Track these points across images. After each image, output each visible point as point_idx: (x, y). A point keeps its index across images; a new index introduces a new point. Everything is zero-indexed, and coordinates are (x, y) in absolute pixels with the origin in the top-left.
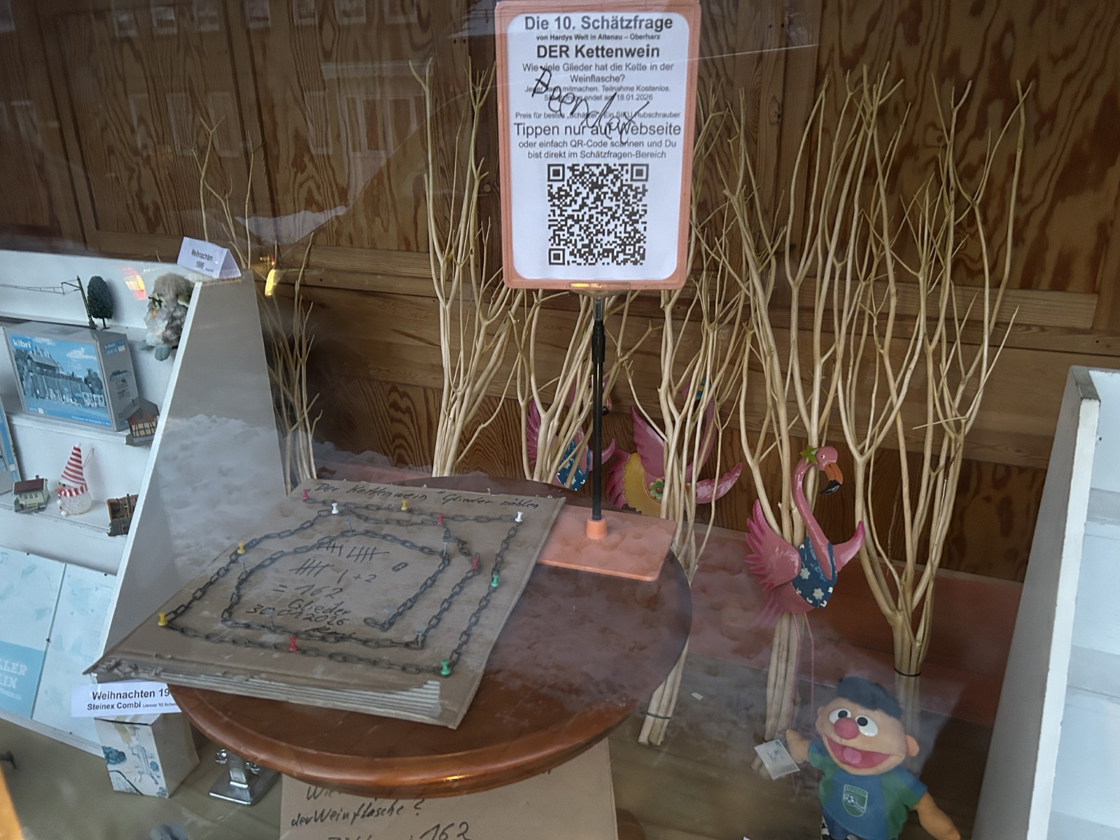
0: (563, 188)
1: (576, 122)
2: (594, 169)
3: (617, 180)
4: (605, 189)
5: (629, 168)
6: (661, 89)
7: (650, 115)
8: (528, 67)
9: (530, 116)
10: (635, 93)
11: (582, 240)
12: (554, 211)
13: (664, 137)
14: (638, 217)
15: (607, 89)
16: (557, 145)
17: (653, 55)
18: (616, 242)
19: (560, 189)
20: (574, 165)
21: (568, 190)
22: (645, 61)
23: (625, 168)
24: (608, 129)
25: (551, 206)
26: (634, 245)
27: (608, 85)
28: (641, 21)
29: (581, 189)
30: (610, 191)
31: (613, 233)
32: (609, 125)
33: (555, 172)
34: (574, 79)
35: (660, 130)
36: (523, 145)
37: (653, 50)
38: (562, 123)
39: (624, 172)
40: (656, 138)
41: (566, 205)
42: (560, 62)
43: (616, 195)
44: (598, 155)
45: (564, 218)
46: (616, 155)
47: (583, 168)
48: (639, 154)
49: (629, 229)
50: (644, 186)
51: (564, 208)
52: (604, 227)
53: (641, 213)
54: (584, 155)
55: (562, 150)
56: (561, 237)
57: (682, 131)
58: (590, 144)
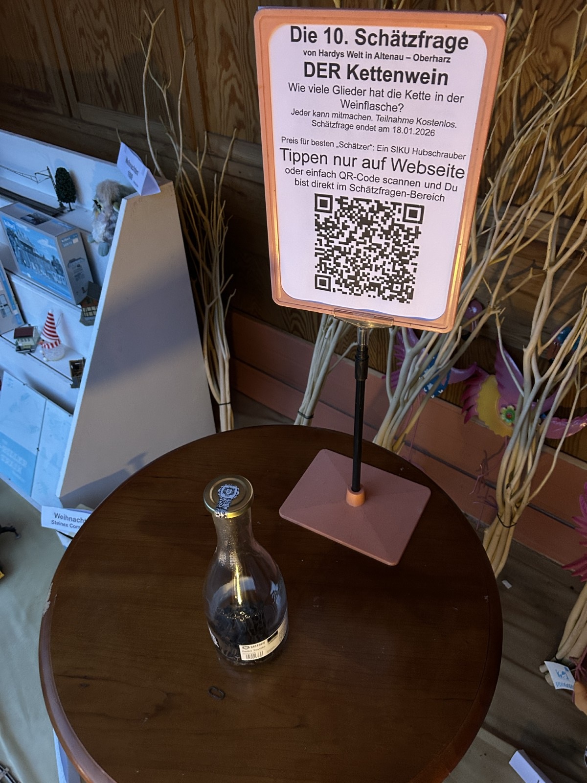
0: (331, 220)
1: (346, 153)
2: (363, 204)
3: (388, 219)
4: (375, 226)
5: (402, 207)
6: (445, 124)
7: (430, 154)
8: (294, 87)
9: (295, 141)
10: (414, 126)
11: (348, 271)
12: (320, 240)
13: (444, 179)
14: (408, 258)
16: (325, 175)
17: (439, 83)
18: (383, 278)
19: (327, 220)
20: (342, 198)
21: (336, 223)
22: (429, 89)
23: (398, 207)
24: (381, 163)
25: (318, 235)
26: (402, 284)
29: (349, 223)
30: (379, 228)
31: (381, 269)
33: (322, 203)
34: (346, 104)
35: (440, 171)
37: (440, 75)
38: (330, 153)
39: (396, 212)
40: (435, 179)
41: (333, 236)
42: (330, 83)
43: (387, 233)
44: (369, 190)
45: (330, 248)
46: (388, 192)
47: (352, 202)
48: (413, 195)
49: (398, 268)
50: (417, 228)
51: (331, 239)
52: (372, 262)
53: (411, 254)
54: (353, 188)
55: (331, 181)
56: (328, 266)
57: (466, 175)
58: (360, 177)
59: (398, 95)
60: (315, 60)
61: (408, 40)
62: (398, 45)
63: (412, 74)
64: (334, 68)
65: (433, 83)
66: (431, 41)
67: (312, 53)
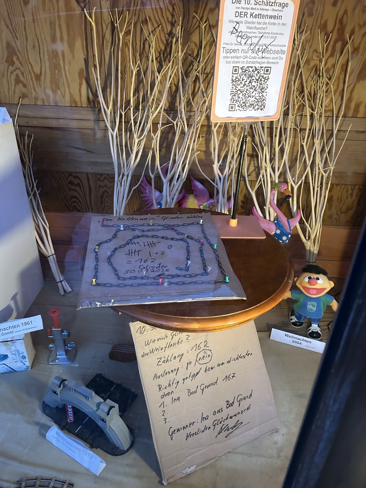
0: (238, 77)
1: (246, 48)
2: (250, 68)
3: (258, 74)
4: (254, 78)
5: (264, 68)
6: (280, 34)
7: (275, 46)
8: (230, 21)
9: (229, 44)
10: (270, 35)
11: (243, 100)
12: (233, 87)
13: (279, 55)
14: (264, 90)
15: (260, 33)
16: (237, 58)
17: (279, 19)
18: (255, 101)
19: (236, 77)
20: (243, 67)
21: (240, 78)
22: (276, 21)
23: (262, 68)
24: (258, 51)
25: (232, 85)
26: (262, 102)
27: (261, 31)
28: (277, 3)
29: (245, 78)
30: (255, 79)
31: (254, 97)
32: (259, 49)
33: (235, 70)
34: (248, 28)
35: (277, 52)
36: (224, 57)
37: (280, 16)
38: (240, 48)
39: (261, 70)
40: (276, 56)
41: (238, 85)
42: (243, 19)
43: (257, 80)
44: (253, 63)
45: (236, 90)
46: (259, 63)
47: (246, 68)
48: (268, 63)
49: (260, 95)
50: (268, 76)
51: (237, 86)
52: (251, 94)
53: (266, 88)
54: (247, 62)
55: (239, 60)
56: (235, 99)
57: (286, 53)
58: (250, 57)
59: (266, 24)
60: (239, 11)
61: (271, 4)
62: (268, 5)
63: (271, 16)
64: (246, 14)
65: (277, 19)
66: (278, 4)
67: (239, 8)
